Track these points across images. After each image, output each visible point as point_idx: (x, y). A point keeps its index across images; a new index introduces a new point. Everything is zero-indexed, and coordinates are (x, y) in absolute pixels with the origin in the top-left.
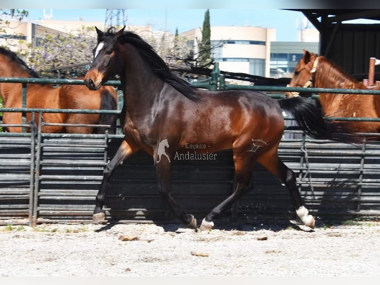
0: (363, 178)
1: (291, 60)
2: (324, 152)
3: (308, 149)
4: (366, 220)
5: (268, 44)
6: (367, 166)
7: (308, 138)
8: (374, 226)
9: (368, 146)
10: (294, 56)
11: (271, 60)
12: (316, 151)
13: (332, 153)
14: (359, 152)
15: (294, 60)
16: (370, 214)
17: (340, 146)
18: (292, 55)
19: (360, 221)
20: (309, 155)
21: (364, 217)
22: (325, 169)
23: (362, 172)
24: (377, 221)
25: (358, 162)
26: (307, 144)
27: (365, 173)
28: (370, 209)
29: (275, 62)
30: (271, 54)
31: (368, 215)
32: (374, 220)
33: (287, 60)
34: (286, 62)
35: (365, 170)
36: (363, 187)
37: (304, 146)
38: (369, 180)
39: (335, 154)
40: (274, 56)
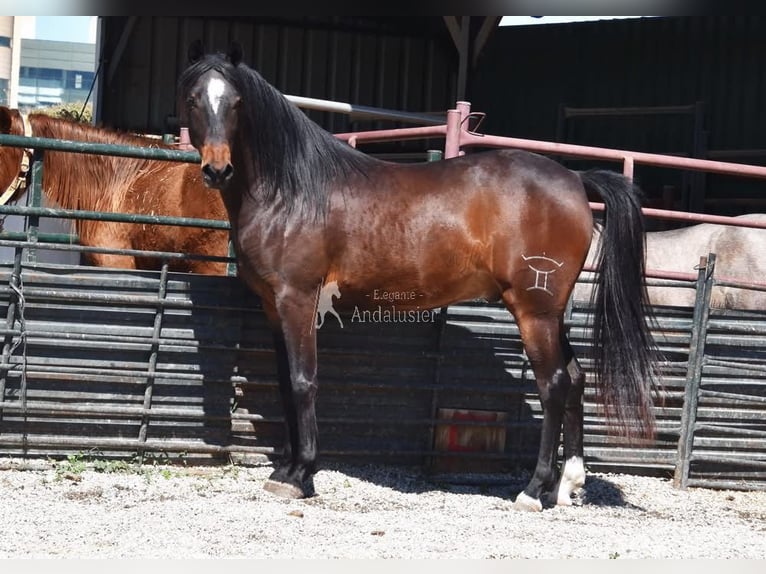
0: (158, 361)
1: (70, 85)
2: (65, 293)
3: (25, 284)
4: (161, 461)
5: (16, 45)
6: (167, 331)
7: (30, 259)
8: (177, 476)
9: (173, 285)
10: (79, 78)
11: (21, 84)
12: (48, 292)
13: (86, 298)
14: (152, 298)
15: (78, 86)
16: (169, 446)
17: (105, 281)
18: (73, 74)
19: (145, 463)
20: (27, 300)
21: (157, 455)
22: (68, 335)
23: (155, 346)
24: (184, 465)
25: (148, 321)
26: (26, 274)
27: (163, 348)
28: (171, 436)
29: (32, 90)
30: (22, 70)
31: (166, 451)
32: (178, 462)
33: (61, 86)
34: (58, 91)
35: (162, 341)
36: (157, 382)
37: (18, 279)
38: (171, 366)
39: (93, 299)
40: (29, 74)
